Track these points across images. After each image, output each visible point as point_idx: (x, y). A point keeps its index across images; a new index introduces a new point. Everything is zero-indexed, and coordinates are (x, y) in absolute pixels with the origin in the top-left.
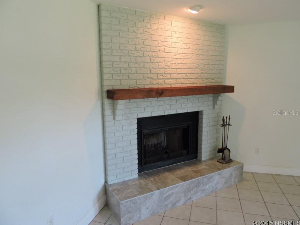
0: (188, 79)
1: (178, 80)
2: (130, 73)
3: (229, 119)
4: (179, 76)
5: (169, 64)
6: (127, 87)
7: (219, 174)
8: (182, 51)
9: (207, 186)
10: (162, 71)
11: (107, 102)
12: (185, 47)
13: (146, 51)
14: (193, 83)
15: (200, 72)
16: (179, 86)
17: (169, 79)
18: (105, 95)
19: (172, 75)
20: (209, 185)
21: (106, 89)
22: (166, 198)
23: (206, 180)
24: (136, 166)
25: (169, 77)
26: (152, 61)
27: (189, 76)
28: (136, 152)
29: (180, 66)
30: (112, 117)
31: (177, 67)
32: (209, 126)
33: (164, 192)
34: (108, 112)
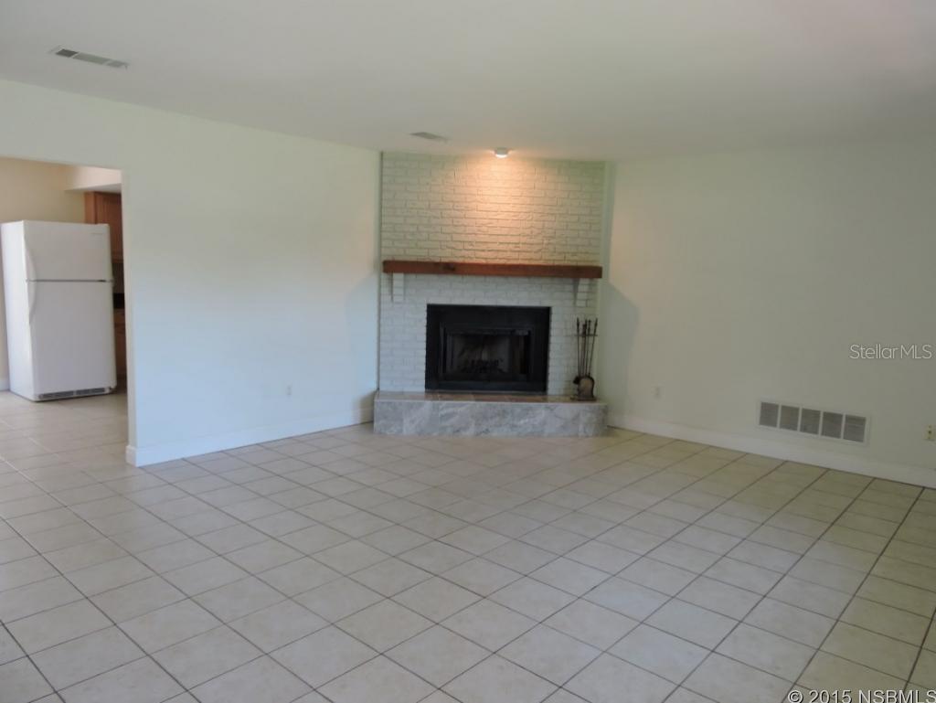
0: (519, 251)
1: (501, 253)
2: (419, 240)
3: (596, 325)
4: (501, 247)
5: (485, 229)
6: (413, 259)
7: (547, 408)
8: (509, 208)
9: (522, 422)
10: (471, 238)
11: (384, 276)
12: (516, 201)
13: (445, 209)
14: (531, 259)
15: (545, 242)
16: (502, 262)
17: (483, 251)
18: (380, 266)
19: (490, 245)
20: (527, 420)
21: (384, 258)
22: (442, 416)
23: (518, 410)
24: (423, 375)
25: (484, 247)
26: (455, 223)
27: (522, 247)
28: (424, 353)
29: (504, 231)
30: (390, 297)
31: (499, 233)
32: (567, 336)
33: (441, 407)
34: (385, 290)
